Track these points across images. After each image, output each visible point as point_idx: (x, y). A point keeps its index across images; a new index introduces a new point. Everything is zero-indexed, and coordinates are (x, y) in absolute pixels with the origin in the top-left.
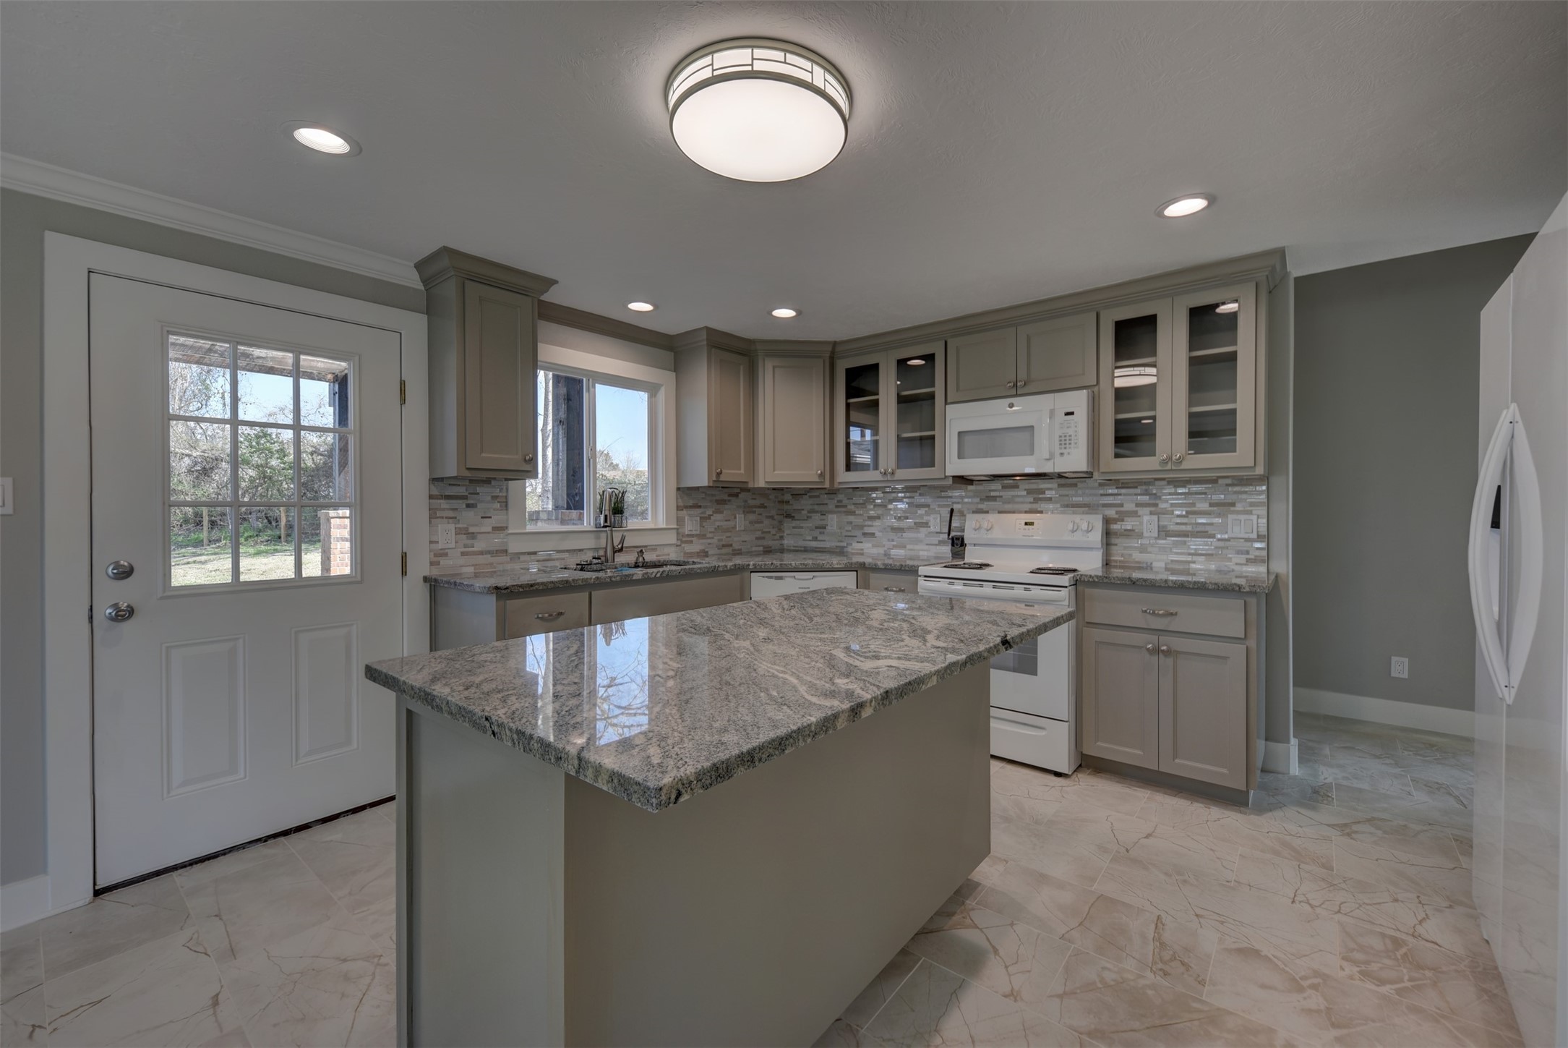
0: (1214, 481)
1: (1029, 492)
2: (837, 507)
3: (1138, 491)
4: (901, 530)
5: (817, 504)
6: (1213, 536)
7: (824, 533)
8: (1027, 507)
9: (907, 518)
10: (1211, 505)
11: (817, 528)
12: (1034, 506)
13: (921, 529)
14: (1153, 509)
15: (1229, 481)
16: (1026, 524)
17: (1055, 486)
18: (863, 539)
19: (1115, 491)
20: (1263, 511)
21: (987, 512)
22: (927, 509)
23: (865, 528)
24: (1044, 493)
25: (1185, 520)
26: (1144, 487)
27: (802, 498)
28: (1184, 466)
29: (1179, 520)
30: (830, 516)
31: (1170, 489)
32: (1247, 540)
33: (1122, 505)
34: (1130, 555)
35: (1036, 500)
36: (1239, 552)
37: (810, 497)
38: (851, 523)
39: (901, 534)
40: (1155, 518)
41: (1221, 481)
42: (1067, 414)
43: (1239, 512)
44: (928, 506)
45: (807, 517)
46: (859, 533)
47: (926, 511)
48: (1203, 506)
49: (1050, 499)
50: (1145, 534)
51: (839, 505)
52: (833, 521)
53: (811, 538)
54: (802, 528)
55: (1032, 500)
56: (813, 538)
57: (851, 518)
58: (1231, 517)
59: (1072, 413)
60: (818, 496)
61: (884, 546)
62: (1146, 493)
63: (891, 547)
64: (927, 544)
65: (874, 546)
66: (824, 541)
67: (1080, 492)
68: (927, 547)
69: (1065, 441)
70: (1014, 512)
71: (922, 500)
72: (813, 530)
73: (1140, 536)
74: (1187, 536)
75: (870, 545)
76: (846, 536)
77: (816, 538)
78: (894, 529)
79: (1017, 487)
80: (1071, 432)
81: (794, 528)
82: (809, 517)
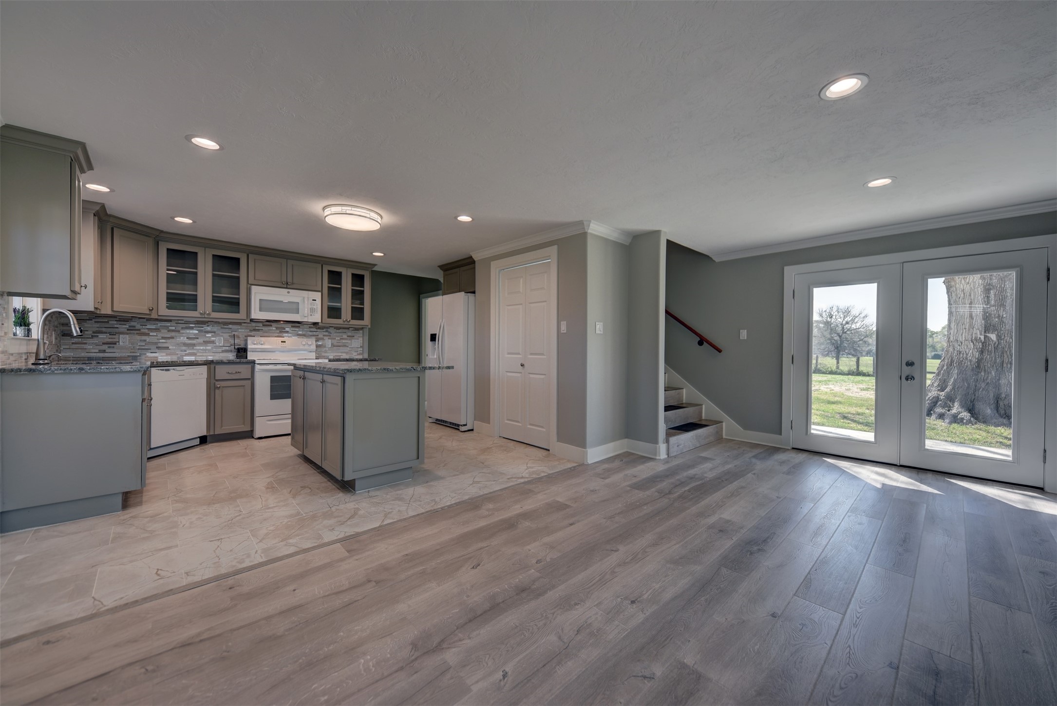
0: (348, 328)
1: (277, 328)
2: (128, 330)
3: (324, 330)
4: (194, 345)
5: (105, 327)
6: (348, 347)
7: (113, 347)
8: (277, 334)
9: (198, 338)
10: (348, 336)
11: (104, 344)
12: (280, 335)
13: (209, 344)
14: (329, 337)
15: (352, 329)
16: (282, 342)
17: (290, 326)
18: (157, 351)
19: (316, 330)
20: (361, 339)
21: (254, 336)
22: (213, 334)
23: (159, 344)
24: (285, 329)
25: (339, 341)
26: (326, 329)
27: (86, 322)
28: (350, 323)
29: (337, 341)
30: (121, 336)
31: (335, 330)
32: (357, 348)
33: (318, 335)
34: (321, 354)
35: (281, 332)
36: (355, 352)
37: (95, 322)
38: (145, 341)
39: (192, 347)
40: (330, 340)
41: (350, 329)
42: (313, 300)
43: (355, 339)
44: (214, 332)
45: (92, 336)
46: (153, 347)
47: (212, 335)
48: (345, 336)
49: (288, 332)
50: (327, 346)
51: (131, 329)
52: (124, 340)
53: (97, 351)
54: (86, 343)
55: (278, 332)
56: (99, 350)
57: (144, 338)
58: (353, 340)
59: (315, 300)
60: (108, 322)
61: (177, 354)
62: (327, 331)
63: (184, 355)
64: (213, 353)
65: (167, 355)
66: (115, 352)
67: (301, 329)
68: (213, 354)
69: (312, 310)
70: (269, 337)
71: (209, 329)
72: (101, 345)
73: (325, 347)
74: (340, 347)
75: (165, 354)
76: (138, 349)
77: (105, 350)
78: (185, 344)
79: (271, 326)
80: (315, 307)
81: (73, 343)
82: (93, 337)
